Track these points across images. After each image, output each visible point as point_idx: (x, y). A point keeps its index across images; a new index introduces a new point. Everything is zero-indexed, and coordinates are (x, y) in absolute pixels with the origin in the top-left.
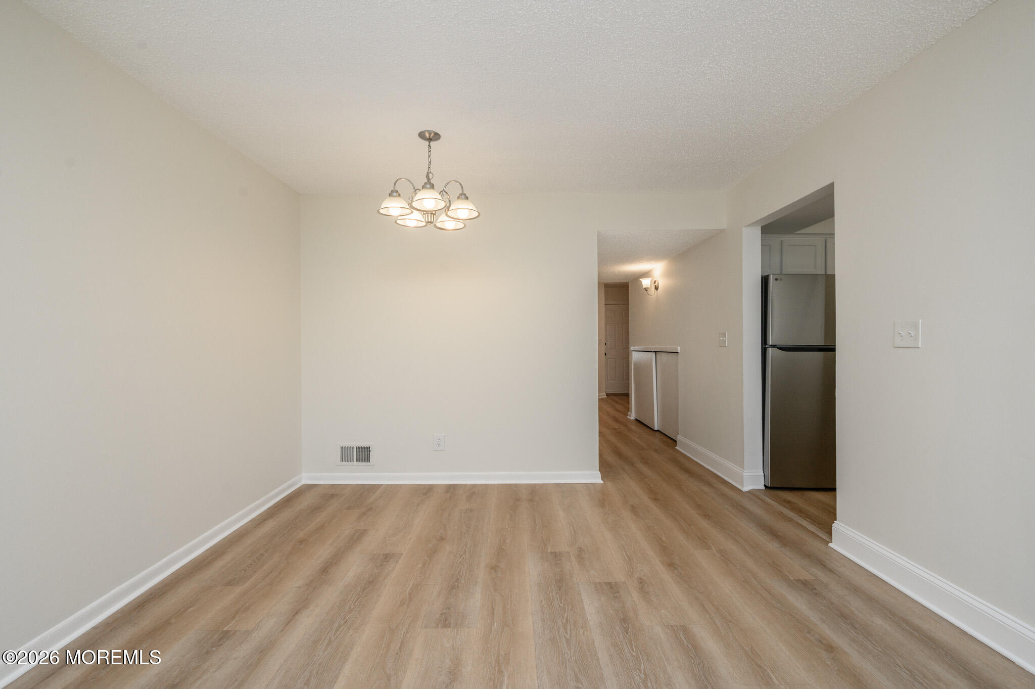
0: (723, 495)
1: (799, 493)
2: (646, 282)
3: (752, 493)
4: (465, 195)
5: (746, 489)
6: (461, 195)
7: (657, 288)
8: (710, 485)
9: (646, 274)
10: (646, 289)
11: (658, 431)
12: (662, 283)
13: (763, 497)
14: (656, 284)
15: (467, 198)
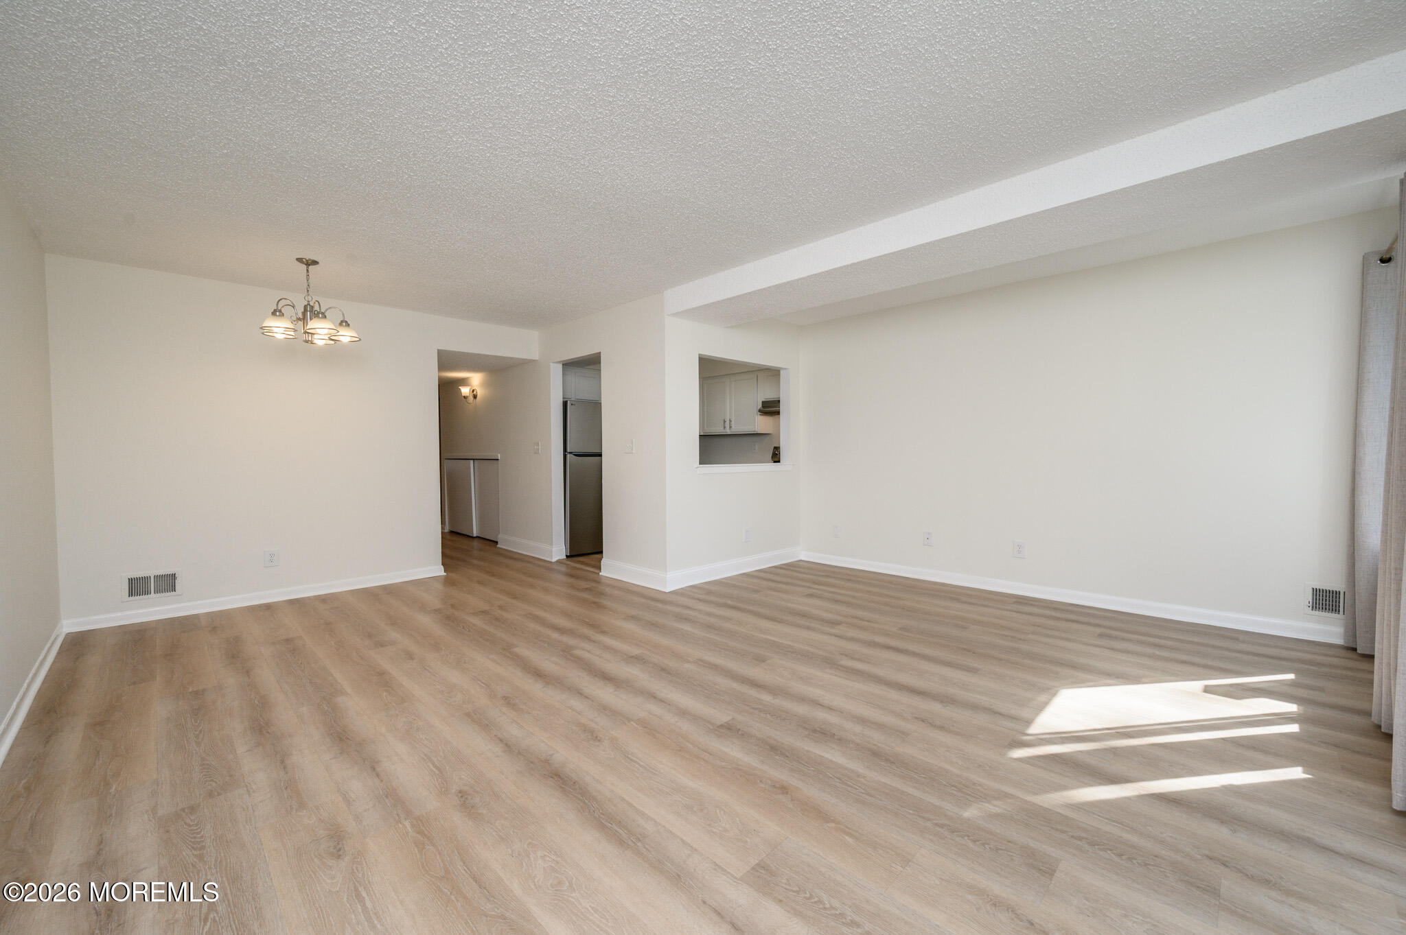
0: (539, 566)
1: (586, 557)
2: (465, 391)
3: (559, 562)
4: (346, 322)
5: (554, 560)
6: (342, 322)
7: (475, 397)
8: (529, 562)
9: (463, 382)
10: (464, 397)
11: (477, 537)
12: (480, 392)
13: (569, 563)
14: (475, 392)
15: (349, 325)
